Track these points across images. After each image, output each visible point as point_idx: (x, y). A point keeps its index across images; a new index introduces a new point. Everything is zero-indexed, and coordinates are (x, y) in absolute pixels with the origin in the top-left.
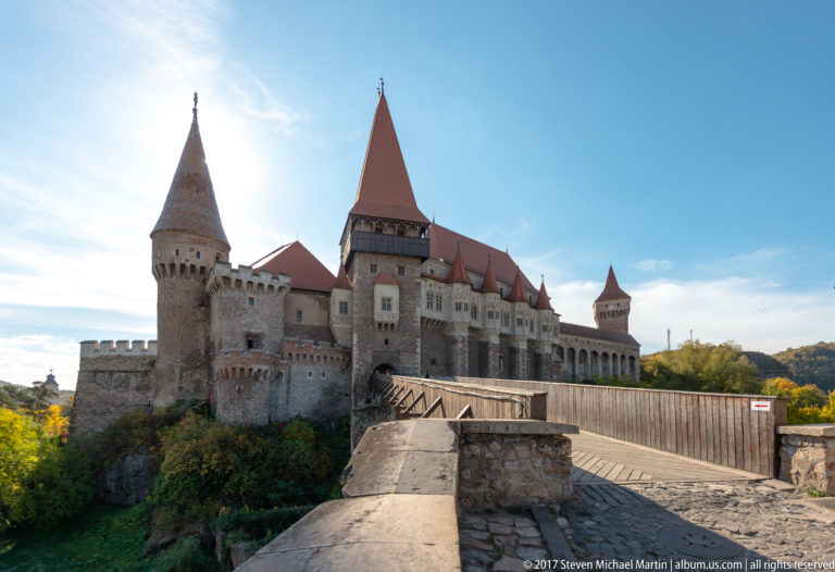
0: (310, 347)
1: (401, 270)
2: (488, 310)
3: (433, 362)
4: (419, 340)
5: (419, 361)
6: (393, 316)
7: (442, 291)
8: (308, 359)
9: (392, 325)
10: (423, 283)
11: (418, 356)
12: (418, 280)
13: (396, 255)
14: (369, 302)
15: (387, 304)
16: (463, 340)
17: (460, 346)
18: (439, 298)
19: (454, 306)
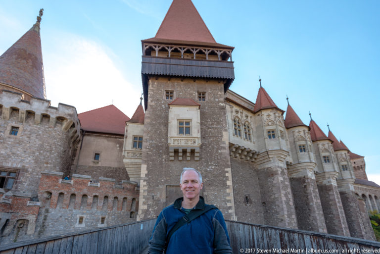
0: (84, 183)
1: (202, 96)
2: (298, 143)
3: (247, 200)
4: (229, 170)
5: (231, 198)
6: (194, 140)
7: (249, 119)
8: (78, 199)
9: (193, 152)
10: (228, 107)
11: (229, 191)
12: (222, 105)
13: (194, 79)
14: (163, 128)
15: (184, 127)
16: (283, 173)
17: (281, 179)
18: (247, 127)
19: (266, 135)
